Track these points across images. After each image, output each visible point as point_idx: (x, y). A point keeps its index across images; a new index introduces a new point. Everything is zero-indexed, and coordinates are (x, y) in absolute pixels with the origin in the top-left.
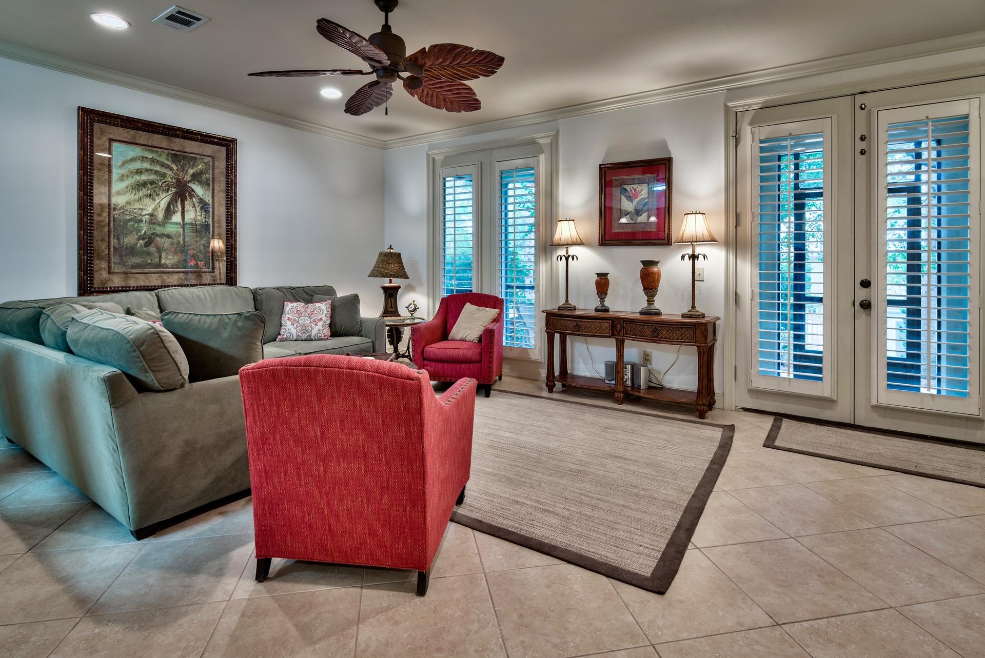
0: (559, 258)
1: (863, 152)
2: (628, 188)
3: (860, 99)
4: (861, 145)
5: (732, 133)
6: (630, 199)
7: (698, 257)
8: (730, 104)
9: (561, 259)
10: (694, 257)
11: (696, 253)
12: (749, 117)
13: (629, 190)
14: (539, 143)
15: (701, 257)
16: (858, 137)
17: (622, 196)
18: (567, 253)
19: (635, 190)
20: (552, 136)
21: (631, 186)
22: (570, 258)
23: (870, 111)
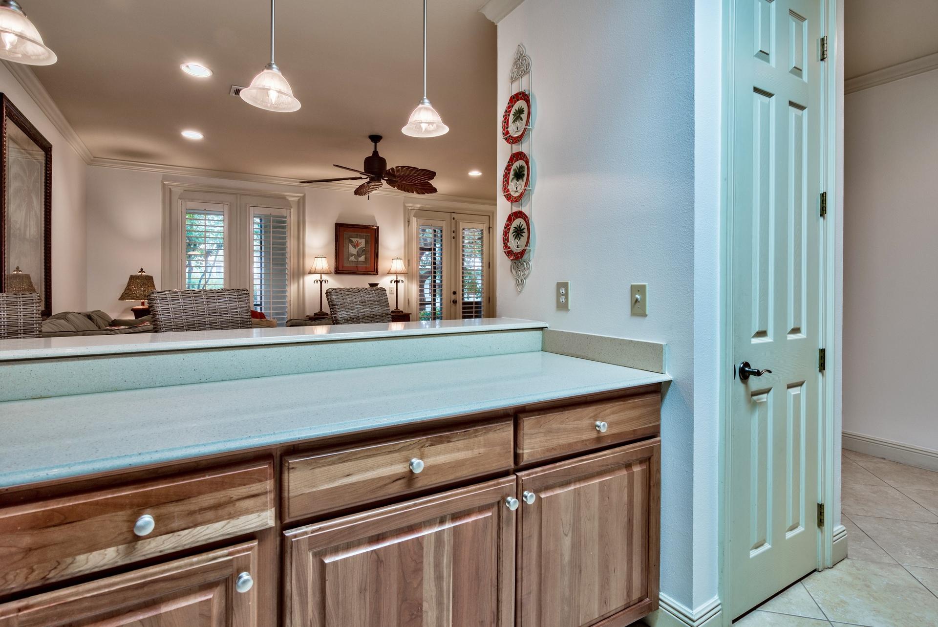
0: (316, 281)
1: (454, 238)
2: (354, 240)
3: (454, 215)
4: (453, 235)
5: (407, 220)
6: (355, 246)
7: (399, 282)
8: (406, 204)
9: (317, 282)
10: (397, 282)
11: (398, 280)
12: (413, 213)
13: (354, 241)
14: (288, 199)
15: (401, 281)
16: (452, 231)
17: (350, 245)
18: (321, 279)
19: (357, 241)
20: (299, 197)
21: (355, 239)
22: (323, 282)
23: (456, 221)
